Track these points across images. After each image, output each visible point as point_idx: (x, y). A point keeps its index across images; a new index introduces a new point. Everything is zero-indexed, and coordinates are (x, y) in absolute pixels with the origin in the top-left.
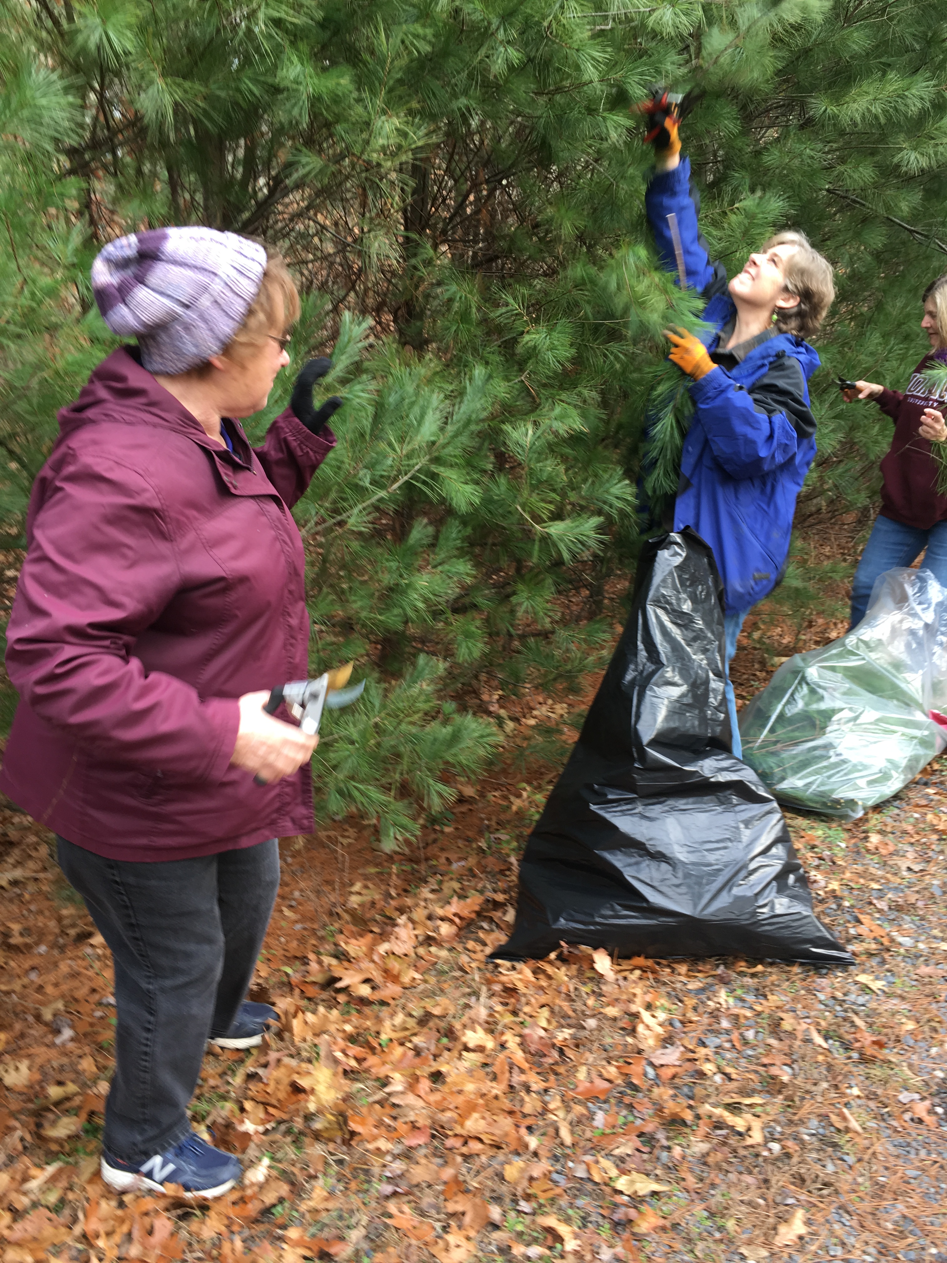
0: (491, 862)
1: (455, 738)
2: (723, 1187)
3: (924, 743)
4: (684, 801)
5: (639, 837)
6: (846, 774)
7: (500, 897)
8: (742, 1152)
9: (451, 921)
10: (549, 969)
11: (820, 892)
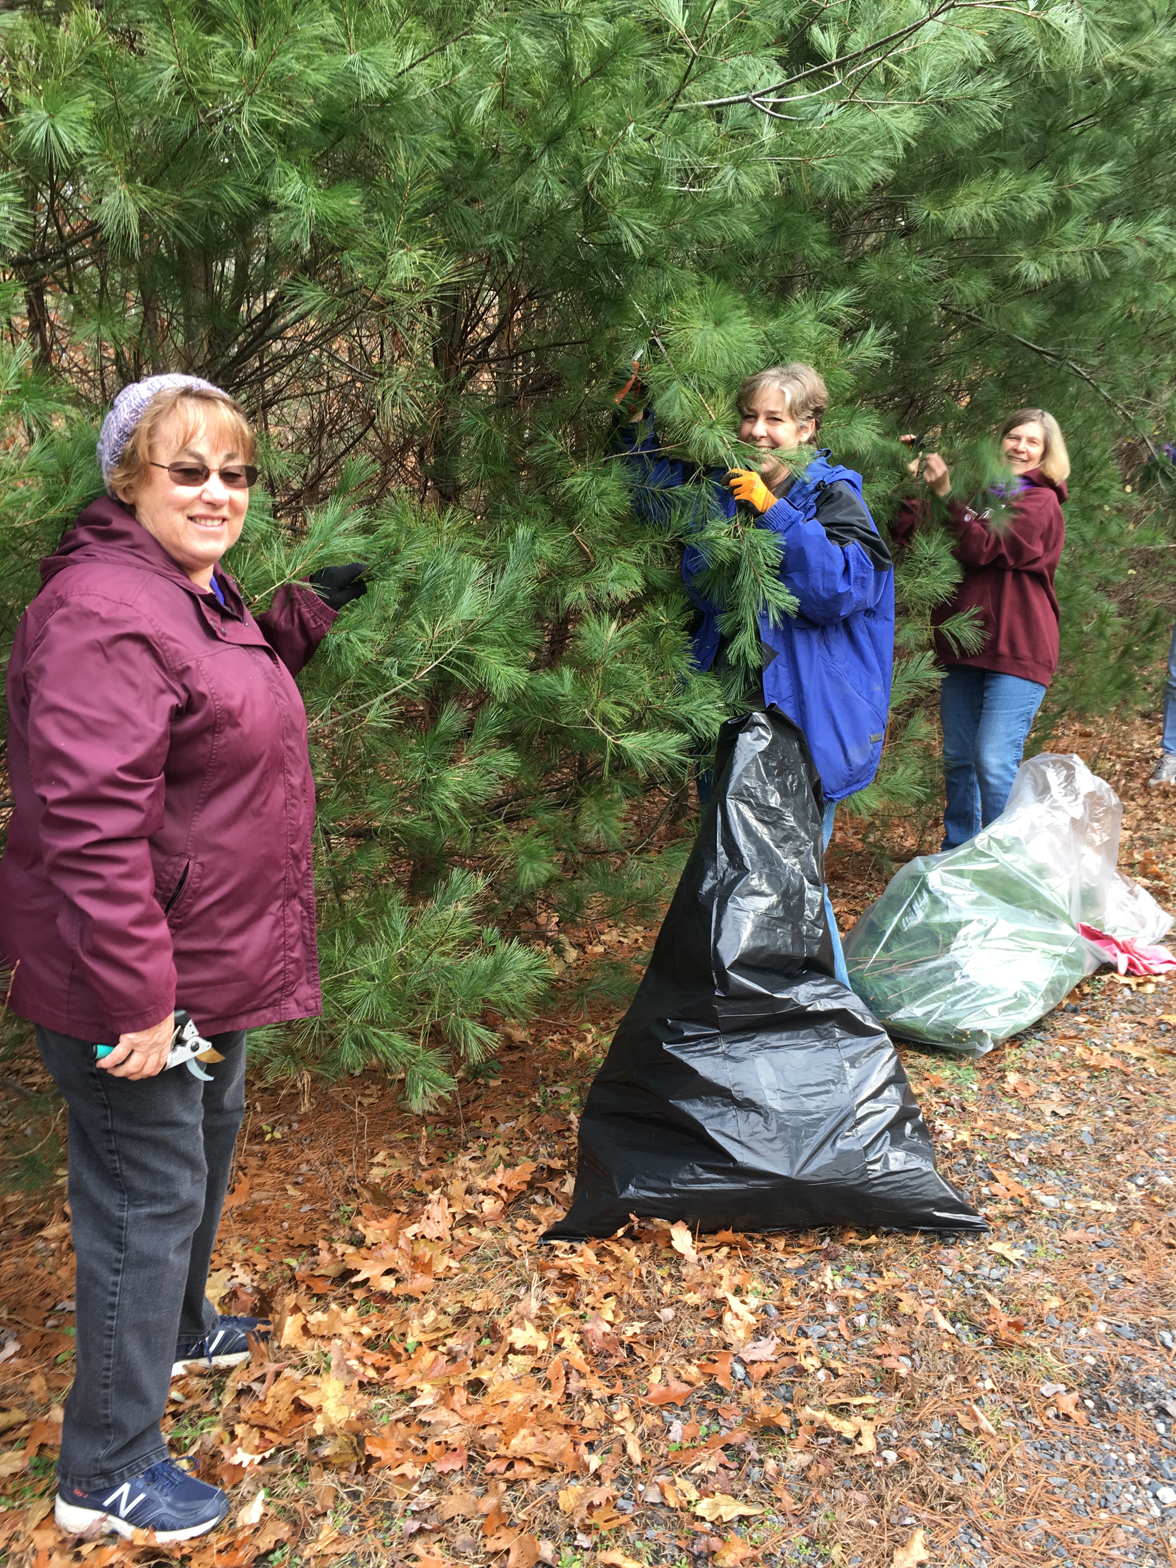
0: (546, 1121)
1: (497, 970)
2: (827, 1506)
3: (1070, 962)
4: (778, 1036)
5: (722, 1082)
6: (973, 1000)
7: (557, 1164)
8: (850, 1464)
9: (496, 1194)
10: (617, 1250)
11: (948, 1145)
